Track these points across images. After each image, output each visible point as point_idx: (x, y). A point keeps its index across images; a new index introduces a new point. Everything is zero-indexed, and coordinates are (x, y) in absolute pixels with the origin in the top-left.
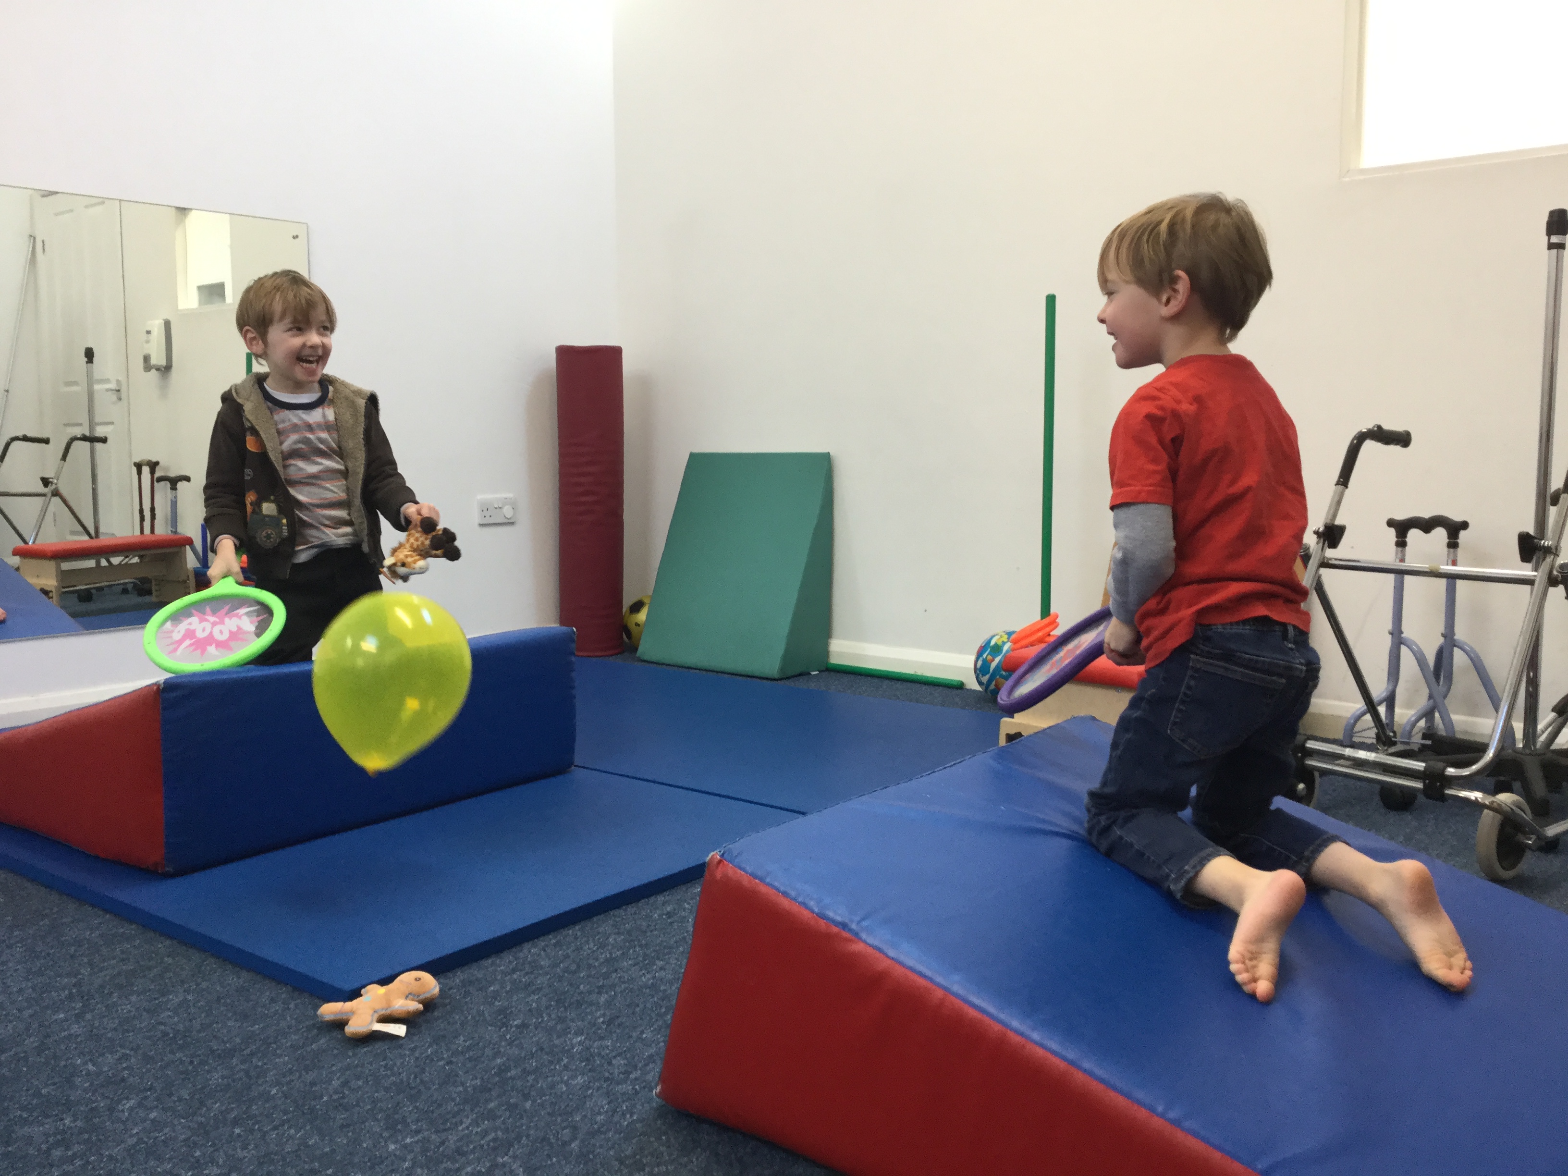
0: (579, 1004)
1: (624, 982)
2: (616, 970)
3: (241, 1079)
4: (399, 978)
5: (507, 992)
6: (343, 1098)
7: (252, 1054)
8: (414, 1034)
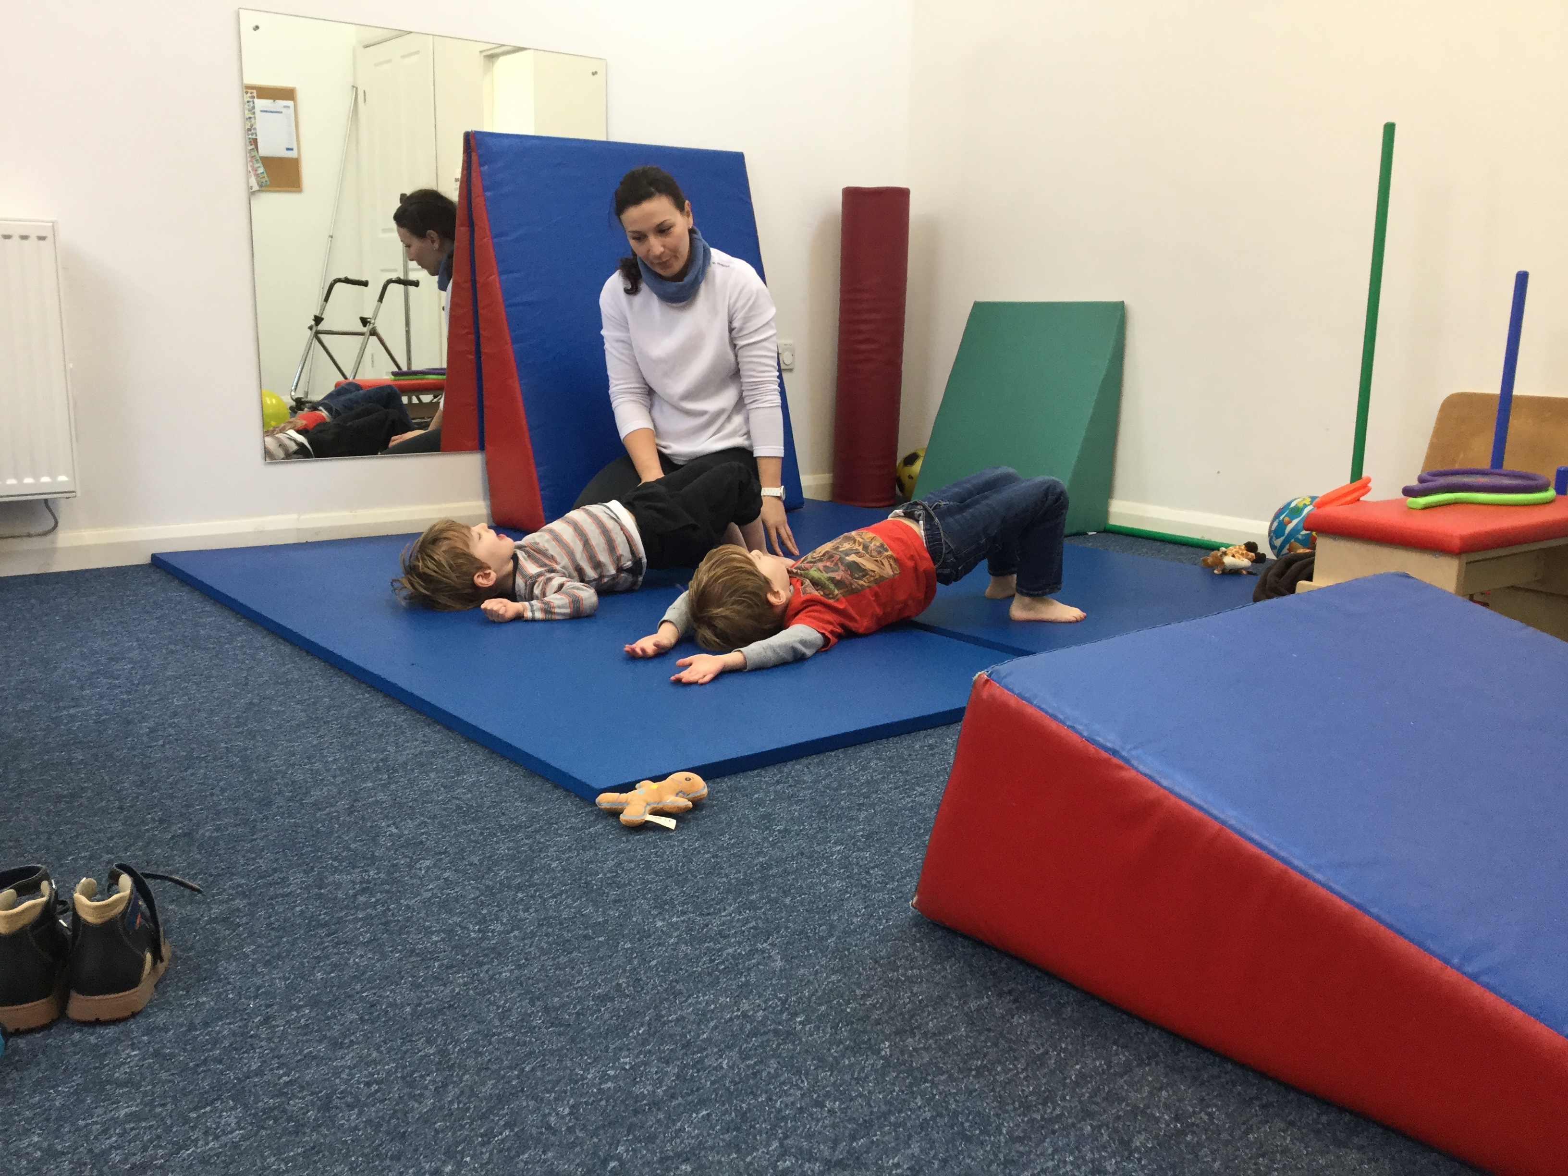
0: (839, 818)
1: (883, 803)
2: (876, 792)
3: (526, 852)
4: (671, 777)
5: (770, 800)
6: (616, 876)
7: (537, 831)
8: (683, 828)
